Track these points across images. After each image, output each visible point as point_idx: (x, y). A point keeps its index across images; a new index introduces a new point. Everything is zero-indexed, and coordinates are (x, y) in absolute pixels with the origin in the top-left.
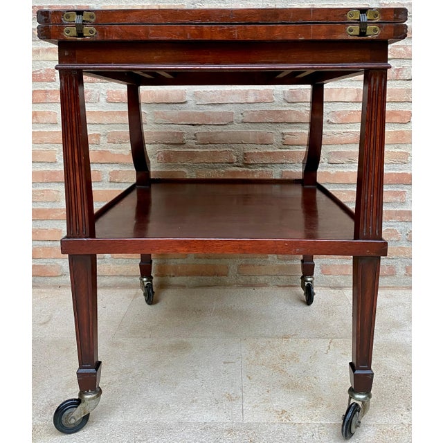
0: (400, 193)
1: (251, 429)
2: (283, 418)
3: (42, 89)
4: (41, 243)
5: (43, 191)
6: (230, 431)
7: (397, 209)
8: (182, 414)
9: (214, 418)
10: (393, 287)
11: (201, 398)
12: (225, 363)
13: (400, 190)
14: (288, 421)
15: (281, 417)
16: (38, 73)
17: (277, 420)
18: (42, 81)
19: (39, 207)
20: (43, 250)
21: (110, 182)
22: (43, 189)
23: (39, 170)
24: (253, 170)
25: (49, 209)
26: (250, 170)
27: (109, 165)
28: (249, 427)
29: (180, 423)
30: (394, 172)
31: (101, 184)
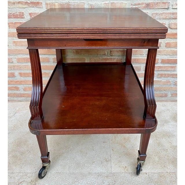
0: (174, 67)
1: (114, 176)
2: (126, 170)
3: (19, 22)
4: (27, 86)
5: (25, 66)
6: (107, 177)
7: (172, 73)
8: (90, 169)
9: (101, 170)
10: (166, 101)
11: (96, 160)
12: (103, 142)
13: (174, 66)
14: (127, 172)
15: (125, 170)
16: (16, 14)
17: (123, 171)
18: (18, 18)
19: (24, 72)
20: (29, 88)
21: (53, 62)
22: (25, 65)
23: (23, 57)
24: (114, 58)
25: (29, 73)
26: (113, 58)
27: (52, 55)
28: (114, 174)
29: (89, 173)
30: (173, 58)
31: (49, 63)
